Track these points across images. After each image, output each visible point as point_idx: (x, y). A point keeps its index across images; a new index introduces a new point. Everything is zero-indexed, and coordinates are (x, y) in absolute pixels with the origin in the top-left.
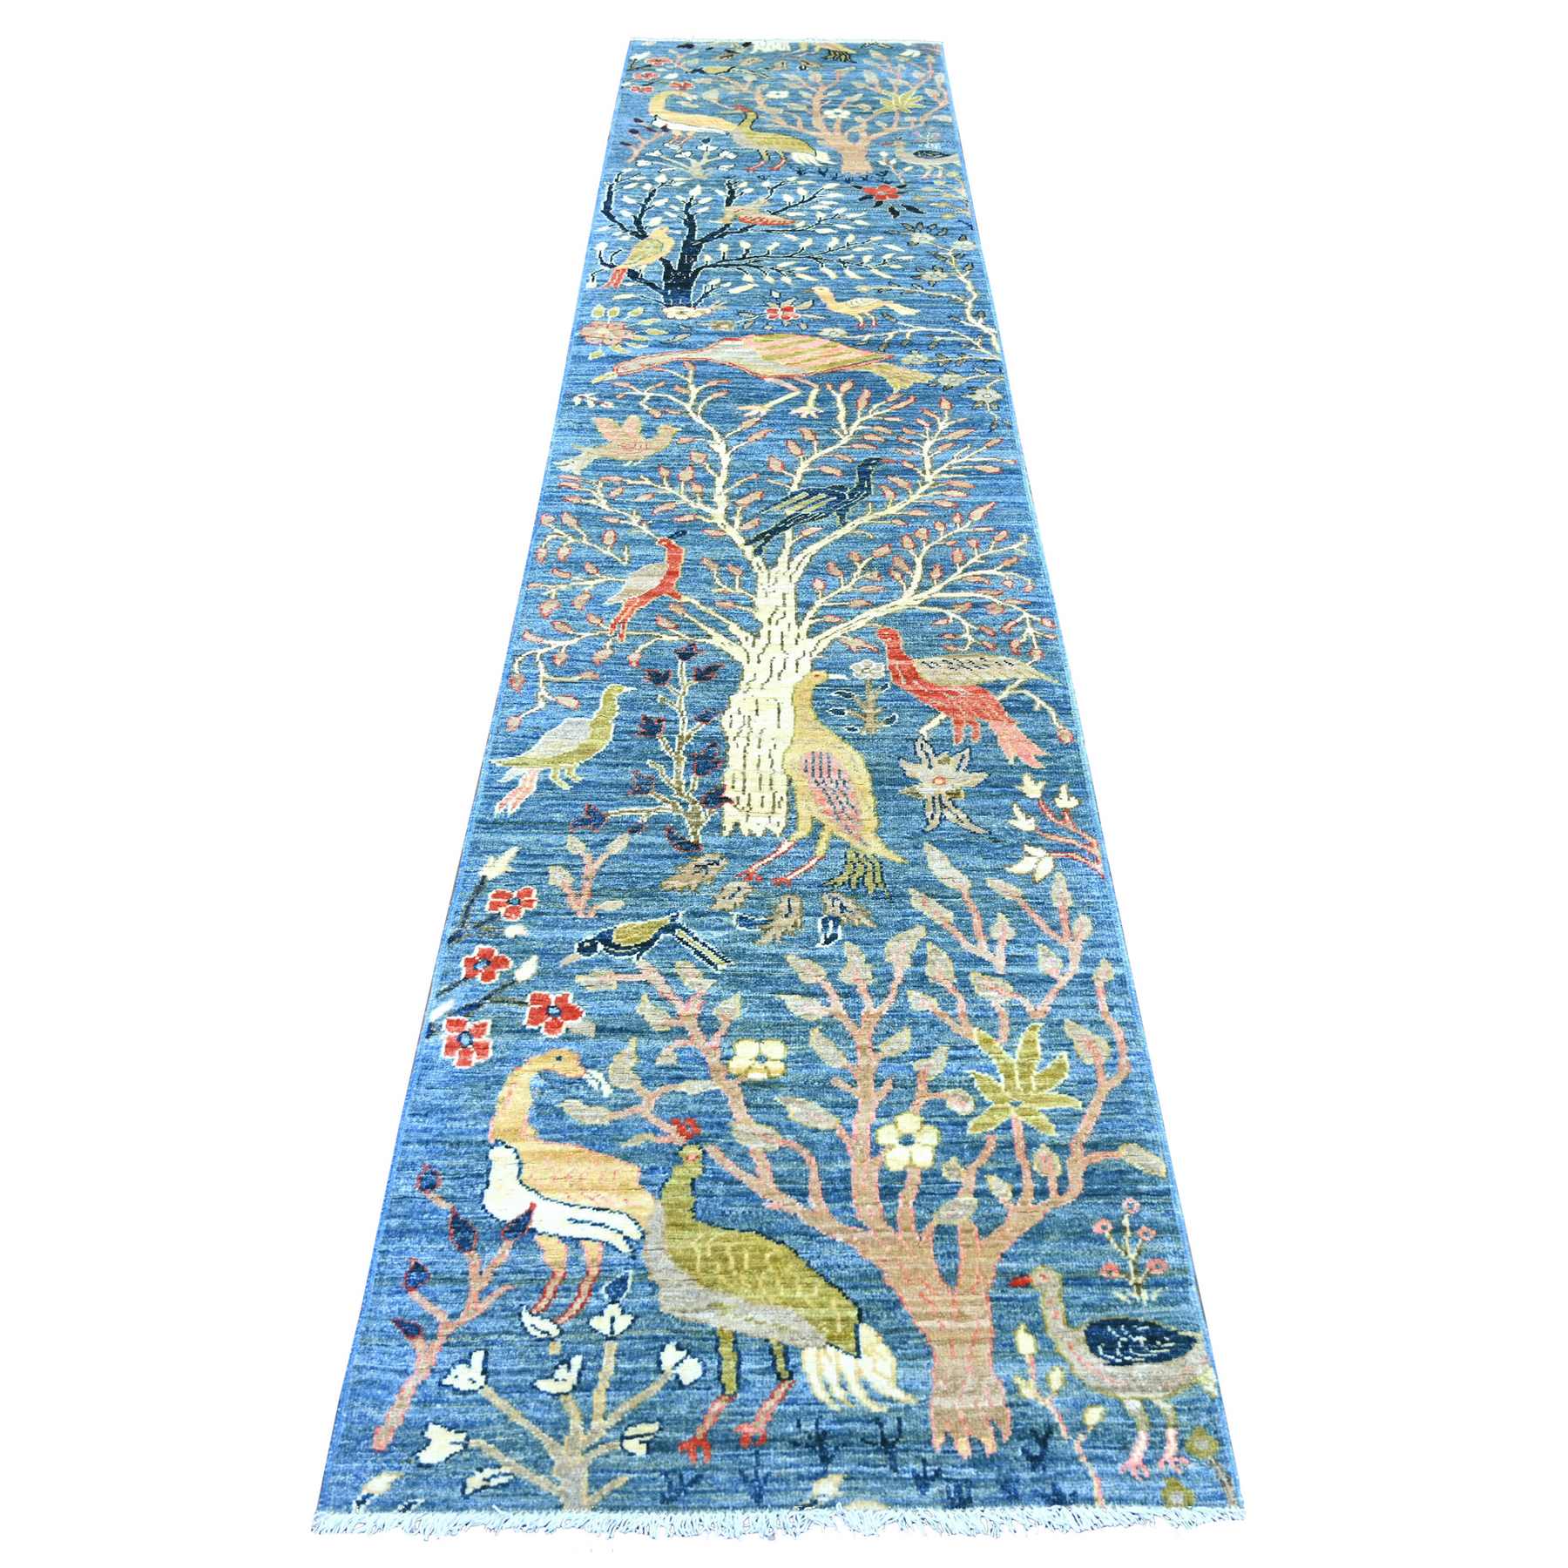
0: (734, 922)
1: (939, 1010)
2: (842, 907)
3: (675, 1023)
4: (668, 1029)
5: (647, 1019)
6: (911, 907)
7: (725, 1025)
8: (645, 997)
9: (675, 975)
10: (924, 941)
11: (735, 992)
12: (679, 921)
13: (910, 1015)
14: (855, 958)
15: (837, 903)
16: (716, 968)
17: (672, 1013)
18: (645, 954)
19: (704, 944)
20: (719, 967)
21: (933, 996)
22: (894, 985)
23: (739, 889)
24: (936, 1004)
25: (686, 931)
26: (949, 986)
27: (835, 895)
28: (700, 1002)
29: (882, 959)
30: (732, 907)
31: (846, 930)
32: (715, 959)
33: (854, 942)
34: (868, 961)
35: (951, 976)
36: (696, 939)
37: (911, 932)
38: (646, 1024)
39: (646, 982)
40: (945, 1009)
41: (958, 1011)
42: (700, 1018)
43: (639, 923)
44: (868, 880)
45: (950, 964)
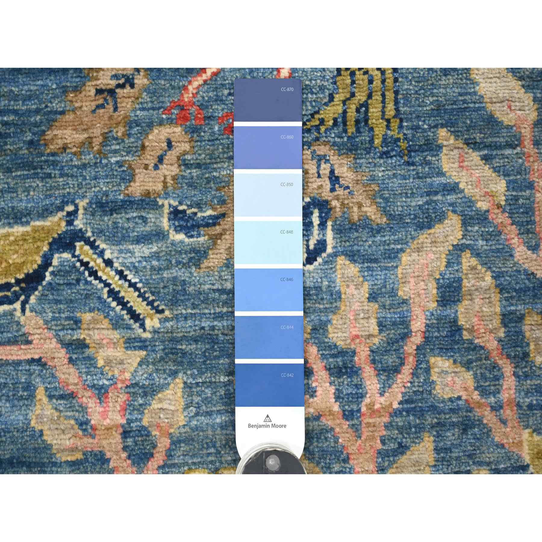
0: (165, 223)
1: (476, 396)
2: (334, 179)
3: (88, 443)
4: (79, 456)
5: (48, 438)
6: (441, 174)
7: (164, 443)
8: (41, 393)
9: (82, 345)
10: (459, 249)
11: (174, 374)
12: (79, 223)
13: (433, 408)
14: (352, 290)
15: (325, 169)
16: (143, 326)
17: (83, 424)
18: (33, 299)
19: (121, 274)
20: (148, 323)
21: (467, 365)
22: (410, 348)
23: (170, 144)
24: (471, 384)
25: (92, 245)
26: (492, 345)
27: (322, 150)
28: (123, 397)
29: (393, 293)
30: (159, 187)
31: (339, 231)
32: (141, 307)
33: (352, 256)
34: (373, 297)
35: (496, 322)
36: (109, 263)
37: (438, 230)
38: (48, 447)
39: (38, 361)
40: (484, 392)
41: (504, 396)
42: (125, 434)
43: (19, 230)
44: (375, 111)
45: (496, 297)
